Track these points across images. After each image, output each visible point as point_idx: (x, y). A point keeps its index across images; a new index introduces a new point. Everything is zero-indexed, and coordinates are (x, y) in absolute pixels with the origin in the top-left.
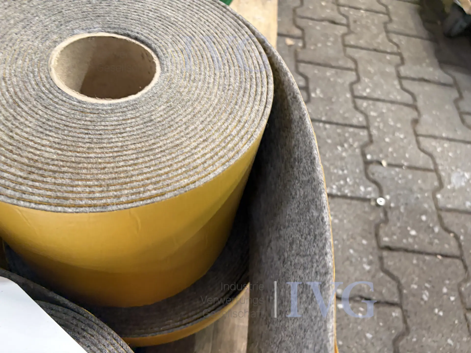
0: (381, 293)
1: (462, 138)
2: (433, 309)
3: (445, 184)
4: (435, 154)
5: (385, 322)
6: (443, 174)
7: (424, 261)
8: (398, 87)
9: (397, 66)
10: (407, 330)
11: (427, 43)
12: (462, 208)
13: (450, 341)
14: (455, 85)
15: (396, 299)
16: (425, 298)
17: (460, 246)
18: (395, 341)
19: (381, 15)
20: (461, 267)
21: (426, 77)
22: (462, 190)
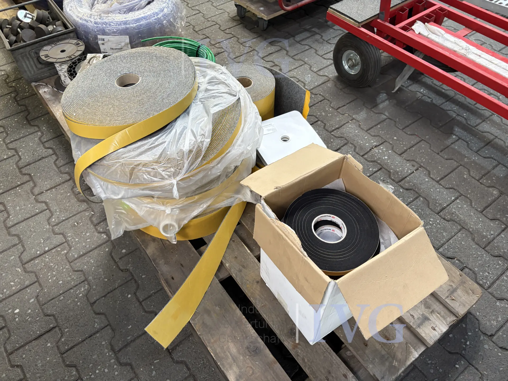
0: (312, 121)
1: (299, 65)
2: (328, 115)
3: (305, 82)
4: (295, 76)
5: (318, 126)
6: (302, 80)
7: (316, 106)
8: (265, 62)
9: (257, 55)
10: (325, 124)
11: (259, 38)
12: (315, 86)
13: (337, 119)
14: (282, 49)
15: (317, 120)
16: (324, 114)
17: (323, 96)
18: (324, 128)
19: (233, 38)
20: (327, 101)
21: (270, 52)
22: (311, 81)
